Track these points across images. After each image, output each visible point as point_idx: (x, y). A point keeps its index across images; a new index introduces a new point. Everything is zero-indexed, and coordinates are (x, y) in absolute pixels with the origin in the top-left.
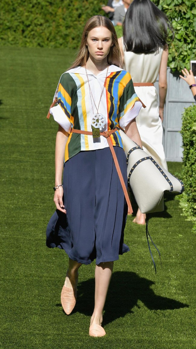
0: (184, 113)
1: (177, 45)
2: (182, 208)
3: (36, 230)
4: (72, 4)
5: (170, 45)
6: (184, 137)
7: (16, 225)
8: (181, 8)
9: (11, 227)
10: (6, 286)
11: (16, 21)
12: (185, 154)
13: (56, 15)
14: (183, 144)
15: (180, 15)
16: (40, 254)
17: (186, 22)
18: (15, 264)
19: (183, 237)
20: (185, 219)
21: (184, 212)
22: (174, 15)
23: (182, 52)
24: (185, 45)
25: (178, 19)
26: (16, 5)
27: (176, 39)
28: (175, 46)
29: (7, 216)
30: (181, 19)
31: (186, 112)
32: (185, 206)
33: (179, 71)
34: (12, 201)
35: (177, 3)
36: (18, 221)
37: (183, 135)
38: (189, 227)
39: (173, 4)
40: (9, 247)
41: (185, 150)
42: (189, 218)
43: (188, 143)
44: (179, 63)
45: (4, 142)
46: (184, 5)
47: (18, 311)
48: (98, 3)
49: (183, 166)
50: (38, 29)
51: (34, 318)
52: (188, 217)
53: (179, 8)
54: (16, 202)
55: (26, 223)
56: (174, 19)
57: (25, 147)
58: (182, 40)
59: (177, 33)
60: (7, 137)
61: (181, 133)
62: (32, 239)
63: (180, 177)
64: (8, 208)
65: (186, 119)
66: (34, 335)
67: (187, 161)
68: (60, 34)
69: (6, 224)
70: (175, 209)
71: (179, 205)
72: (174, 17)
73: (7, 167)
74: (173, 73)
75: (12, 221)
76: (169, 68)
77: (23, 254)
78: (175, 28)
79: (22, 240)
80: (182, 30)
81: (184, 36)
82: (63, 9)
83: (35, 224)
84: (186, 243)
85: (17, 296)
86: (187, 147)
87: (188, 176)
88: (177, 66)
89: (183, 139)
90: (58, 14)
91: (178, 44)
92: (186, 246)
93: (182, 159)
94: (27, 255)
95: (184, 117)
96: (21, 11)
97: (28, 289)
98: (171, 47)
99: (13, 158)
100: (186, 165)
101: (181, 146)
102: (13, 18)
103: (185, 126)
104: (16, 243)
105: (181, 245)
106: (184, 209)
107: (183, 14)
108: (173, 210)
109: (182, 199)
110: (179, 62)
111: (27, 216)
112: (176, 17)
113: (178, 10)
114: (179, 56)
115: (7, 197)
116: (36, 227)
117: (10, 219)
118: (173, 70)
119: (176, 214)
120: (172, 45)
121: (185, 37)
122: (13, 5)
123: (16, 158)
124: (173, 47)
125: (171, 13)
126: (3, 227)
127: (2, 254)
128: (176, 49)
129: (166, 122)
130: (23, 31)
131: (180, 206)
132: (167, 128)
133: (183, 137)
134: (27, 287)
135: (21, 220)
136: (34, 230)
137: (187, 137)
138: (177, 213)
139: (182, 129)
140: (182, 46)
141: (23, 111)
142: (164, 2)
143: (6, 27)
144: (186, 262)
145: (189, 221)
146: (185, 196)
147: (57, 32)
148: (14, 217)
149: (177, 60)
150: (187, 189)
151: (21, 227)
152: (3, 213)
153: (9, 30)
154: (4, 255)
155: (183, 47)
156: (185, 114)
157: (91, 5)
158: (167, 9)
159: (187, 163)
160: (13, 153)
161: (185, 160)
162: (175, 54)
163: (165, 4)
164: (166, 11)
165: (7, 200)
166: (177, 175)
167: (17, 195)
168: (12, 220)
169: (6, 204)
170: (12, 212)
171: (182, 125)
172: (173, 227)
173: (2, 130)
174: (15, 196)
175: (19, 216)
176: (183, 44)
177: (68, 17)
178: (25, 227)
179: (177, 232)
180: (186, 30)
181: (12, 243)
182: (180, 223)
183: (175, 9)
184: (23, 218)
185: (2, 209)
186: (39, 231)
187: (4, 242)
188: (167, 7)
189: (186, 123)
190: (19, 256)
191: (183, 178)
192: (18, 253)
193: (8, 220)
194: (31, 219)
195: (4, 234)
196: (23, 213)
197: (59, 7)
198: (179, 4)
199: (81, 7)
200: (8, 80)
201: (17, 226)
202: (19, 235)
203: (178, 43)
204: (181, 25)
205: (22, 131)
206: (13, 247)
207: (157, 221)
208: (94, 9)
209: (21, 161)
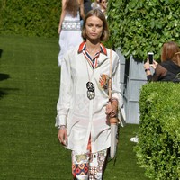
0: (141, 88)
5: (133, 38)
8: (142, 11)
13: (50, 13)
15: (141, 16)
17: (145, 22)
20: (140, 166)
23: (141, 43)
25: (139, 19)
26: (21, 5)
27: (138, 34)
30: (142, 19)
31: (143, 87)
32: (140, 156)
33: (139, 58)
39: (136, 8)
42: (142, 166)
43: (143, 110)
46: (144, 9)
49: (140, 127)
50: (37, 23)
53: (140, 11)
58: (142, 35)
59: (139, 30)
61: (139, 103)
65: (143, 93)
70: (133, 159)
71: (136, 156)
72: (137, 17)
74: (134, 58)
76: (132, 55)
78: (137, 26)
80: (142, 27)
86: (143, 113)
87: (143, 135)
88: (138, 54)
93: (139, 122)
95: (141, 91)
96: (25, 10)
98: (134, 40)
100: (142, 127)
102: (19, 15)
106: (139, 159)
107: (143, 15)
109: (138, 151)
110: (139, 51)
113: (140, 13)
114: (139, 46)
118: (135, 56)
120: (135, 38)
121: (144, 33)
122: (19, 5)
125: (134, 15)
128: (137, 41)
130: (26, 24)
132: (129, 99)
133: (140, 106)
137: (143, 106)
139: (140, 100)
142: (129, 6)
143: (14, 21)
145: (142, 168)
146: (140, 149)
149: (138, 49)
153: (15, 23)
155: (142, 40)
156: (143, 89)
158: (132, 12)
159: (143, 125)
161: (141, 123)
162: (136, 45)
163: (130, 8)
171: (140, 97)
172: (131, 172)
176: (143, 38)
179: (134, 176)
180: (145, 28)
182: (136, 169)
183: (138, 12)
188: (132, 10)
189: (143, 96)
198: (140, 8)
203: (139, 37)
204: (142, 24)
209: (20, 120)
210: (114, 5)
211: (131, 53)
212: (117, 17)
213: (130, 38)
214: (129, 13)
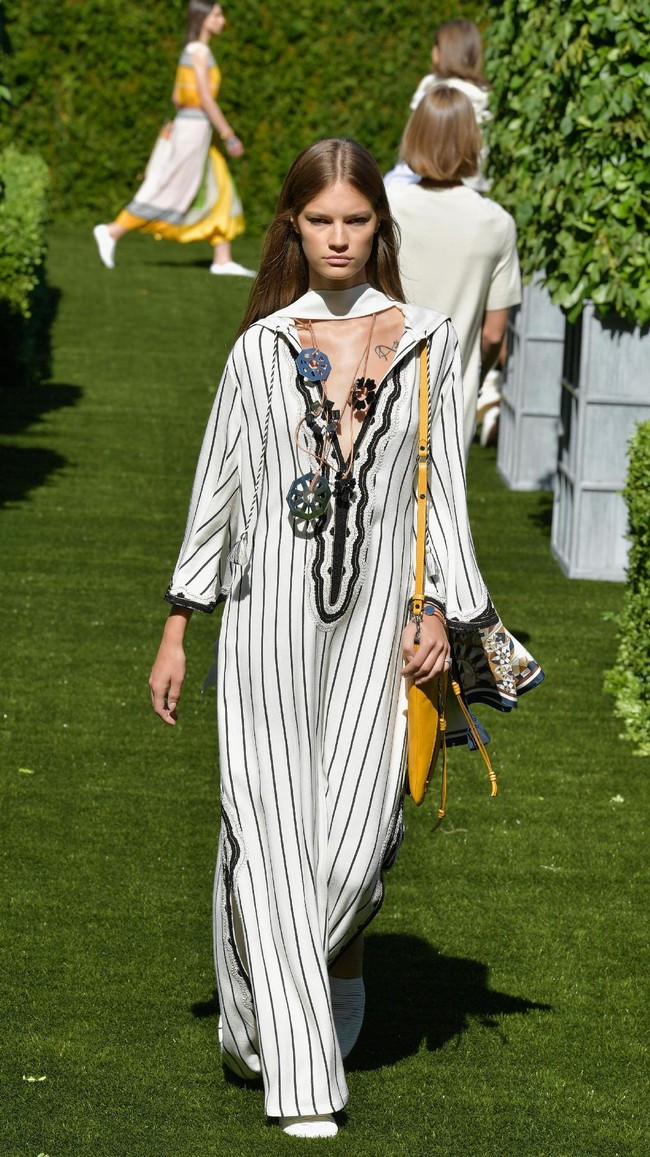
0: (633, 436)
1: (615, 236)
2: (623, 719)
3: (193, 773)
4: (298, 110)
5: (594, 236)
6: (633, 508)
7: (133, 758)
8: (631, 127)
9: (120, 764)
10: (105, 938)
11: (133, 157)
12: (636, 558)
14: (628, 528)
15: (625, 147)
16: (203, 846)
17: (644, 169)
18: (131, 873)
19: (628, 803)
20: (632, 750)
21: (631, 730)
22: (608, 149)
23: (629, 256)
24: (640, 237)
25: (619, 159)
26: (135, 108)
27: (614, 217)
28: (608, 237)
29: (108, 731)
30: (628, 160)
31: (639, 434)
32: (634, 711)
33: (619, 313)
34: (121, 688)
35: (618, 112)
36: (140, 747)
37: (631, 501)
38: (645, 774)
39: (606, 115)
40: (112, 823)
41: (634, 547)
42: (644, 747)
43: (644, 525)
44: (620, 291)
45: (98, 511)
46: (638, 117)
47: (140, 1013)
48: (375, 109)
49: (629, 593)
51: (189, 1034)
52: (641, 744)
53: (622, 126)
54: (135, 689)
55: (163, 753)
56: (608, 159)
57: (159, 527)
58: (631, 221)
59: (618, 201)
60: (106, 498)
61: (624, 496)
62: (180, 800)
63: (617, 624)
64: (109, 708)
65: (640, 454)
66: (189, 1085)
67: (641, 579)
68: (262, 196)
69: (105, 754)
70: (603, 720)
71: (616, 708)
72: (608, 152)
73: (106, 586)
74: (601, 317)
75: (121, 747)
76: (591, 302)
77: (155, 844)
78: (611, 187)
79: (151, 802)
80: (631, 191)
81: (635, 210)
82: (271, 123)
83: (191, 757)
84: (635, 821)
85: (138, 969)
86: (641, 536)
87: (643, 623)
88: (615, 299)
89: (630, 514)
90: (258, 136)
91: (618, 233)
92: (637, 830)
93: (624, 573)
94: (165, 846)
95: (633, 448)
96: (149, 127)
97: (169, 949)
98: (597, 242)
99: (124, 559)
100: (637, 591)
101: (625, 533)
102: (125, 148)
103: (638, 475)
104: (133, 810)
105: (619, 826)
106: (629, 721)
107: (634, 144)
108: (597, 723)
109: (624, 689)
110: (620, 286)
111: (166, 732)
112: (613, 153)
113: (621, 134)
114: (620, 269)
115: (107, 675)
116: (193, 766)
117: (117, 740)
118: (603, 309)
119: (606, 734)
120: (601, 236)
121: (639, 214)
122: (127, 107)
123: (135, 559)
124: (604, 241)
125: (600, 141)
126: (95, 763)
127: (93, 844)
128: (612, 247)
129: (579, 463)
131: (618, 710)
132: (582, 479)
133: (630, 508)
134: (167, 942)
135: (150, 743)
136: (187, 773)
137: (642, 508)
138: (608, 730)
139: (629, 485)
140: (631, 238)
141: (154, 421)
142: (579, 107)
143: (105, 173)
144: (636, 879)
145: (645, 757)
146: (633, 682)
147: (252, 190)
148: (128, 734)
149: (616, 280)
150: (639, 660)
151: (147, 764)
152: (94, 721)
153: (112, 182)
154: (99, 846)
155: (633, 241)
156: (639, 439)
157: (357, 113)
158: (589, 130)
159: (641, 585)
160: (125, 545)
161: (636, 576)
162: (608, 262)
163: (582, 114)
164: (585, 134)
165: (107, 684)
166: (609, 620)
167: (136, 668)
168: (123, 743)
169: (105, 695)
170: (122, 720)
171: (628, 472)
172: (597, 773)
173: (94, 477)
174: (130, 672)
175: (144, 733)
176: (633, 234)
177: (286, 146)
178: (159, 764)
179: (609, 790)
180: (643, 193)
181: (122, 811)
182: (619, 762)
183: (613, 129)
184: (153, 738)
185: (94, 710)
186: (203, 778)
187: (97, 808)
188: (588, 123)
189: (640, 467)
190: (142, 848)
191: (629, 627)
192: (141, 840)
193: (112, 742)
194: (178, 742)
195: (98, 785)
196: (156, 724)
197: (262, 118)
198: (623, 114)
199: (325, 118)
200: (109, 329)
201: (138, 759)
202: (142, 787)
203: (617, 230)
204: (629, 176)
205: (150, 482)
206: (124, 823)
207: (549, 755)
208: (364, 126)
209: (147, 571)
210: (515, 103)
211: (587, 294)
212: (526, 151)
213: (582, 236)
214: (576, 136)
